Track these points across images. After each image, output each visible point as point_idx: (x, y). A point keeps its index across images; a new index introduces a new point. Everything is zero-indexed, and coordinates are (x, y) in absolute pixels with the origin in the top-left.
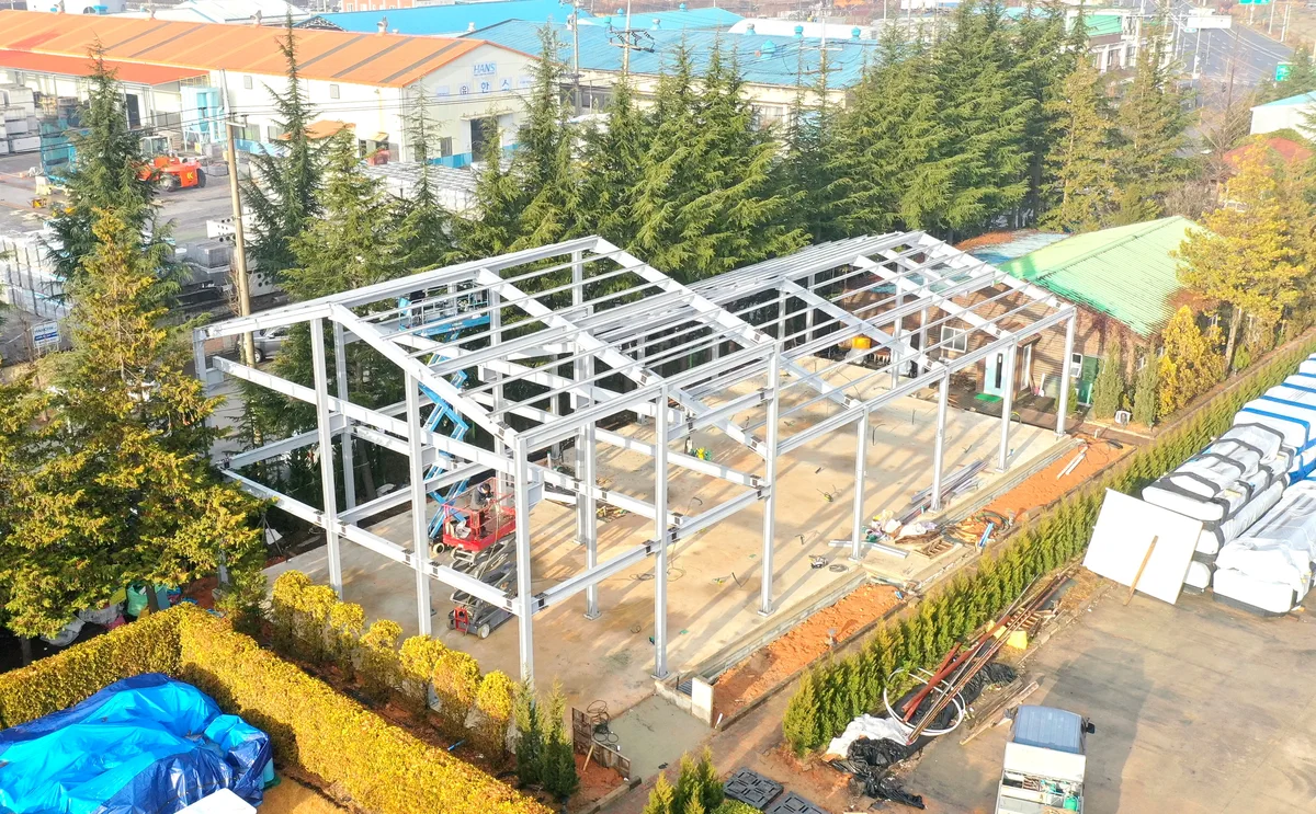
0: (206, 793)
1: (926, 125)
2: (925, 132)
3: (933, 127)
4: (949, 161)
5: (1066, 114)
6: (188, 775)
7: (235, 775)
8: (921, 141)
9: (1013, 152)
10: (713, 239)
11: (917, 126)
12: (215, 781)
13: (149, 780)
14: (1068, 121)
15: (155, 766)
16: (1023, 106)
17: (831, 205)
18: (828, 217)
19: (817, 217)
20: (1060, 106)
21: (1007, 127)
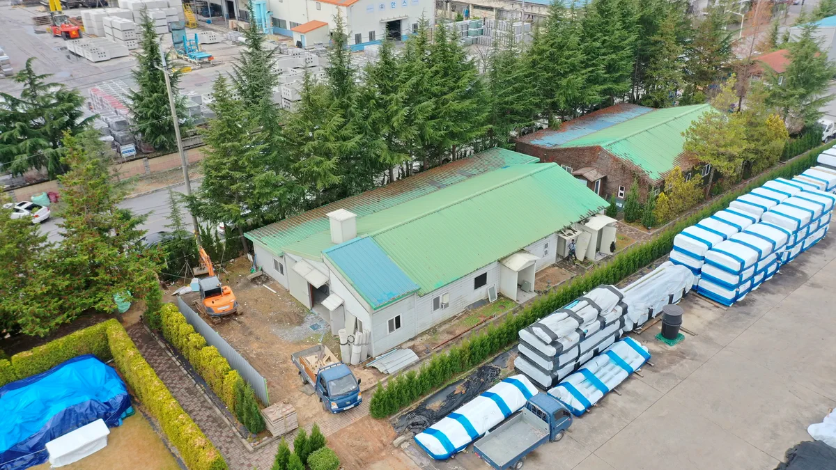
4: (583, 72)
5: (660, 42)
16: (630, 39)
17: (511, 97)
18: (512, 103)
19: (506, 103)
20: (656, 38)
21: (621, 52)
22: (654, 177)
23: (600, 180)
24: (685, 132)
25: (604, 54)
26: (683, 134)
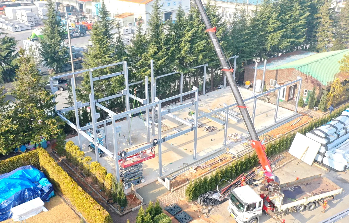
0: (34, 198)
1: (274, 21)
2: (274, 23)
3: (276, 21)
4: (280, 31)
5: (320, 18)
6: (29, 193)
7: (42, 194)
8: (272, 26)
9: (302, 29)
10: (202, 54)
11: (271, 21)
12: (36, 195)
13: (19, 194)
14: (321, 20)
15: (21, 191)
16: (305, 15)
17: (242, 44)
18: (243, 47)
19: (239, 47)
20: (318, 15)
21: (300, 22)
22: (325, 84)
23: (293, 87)
24: (341, 61)
25: (291, 23)
26: (339, 62)
